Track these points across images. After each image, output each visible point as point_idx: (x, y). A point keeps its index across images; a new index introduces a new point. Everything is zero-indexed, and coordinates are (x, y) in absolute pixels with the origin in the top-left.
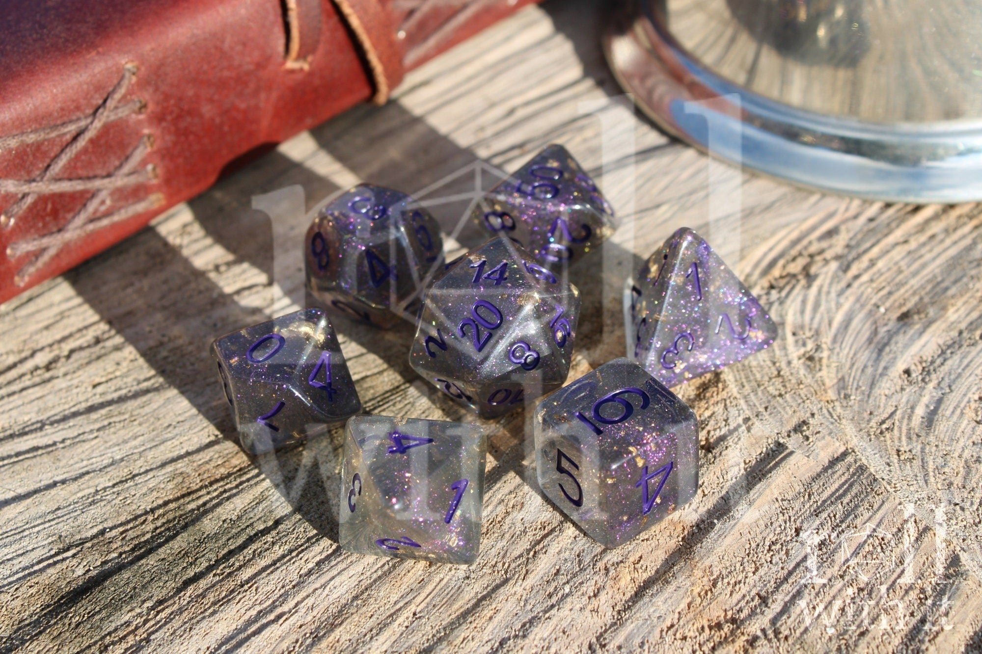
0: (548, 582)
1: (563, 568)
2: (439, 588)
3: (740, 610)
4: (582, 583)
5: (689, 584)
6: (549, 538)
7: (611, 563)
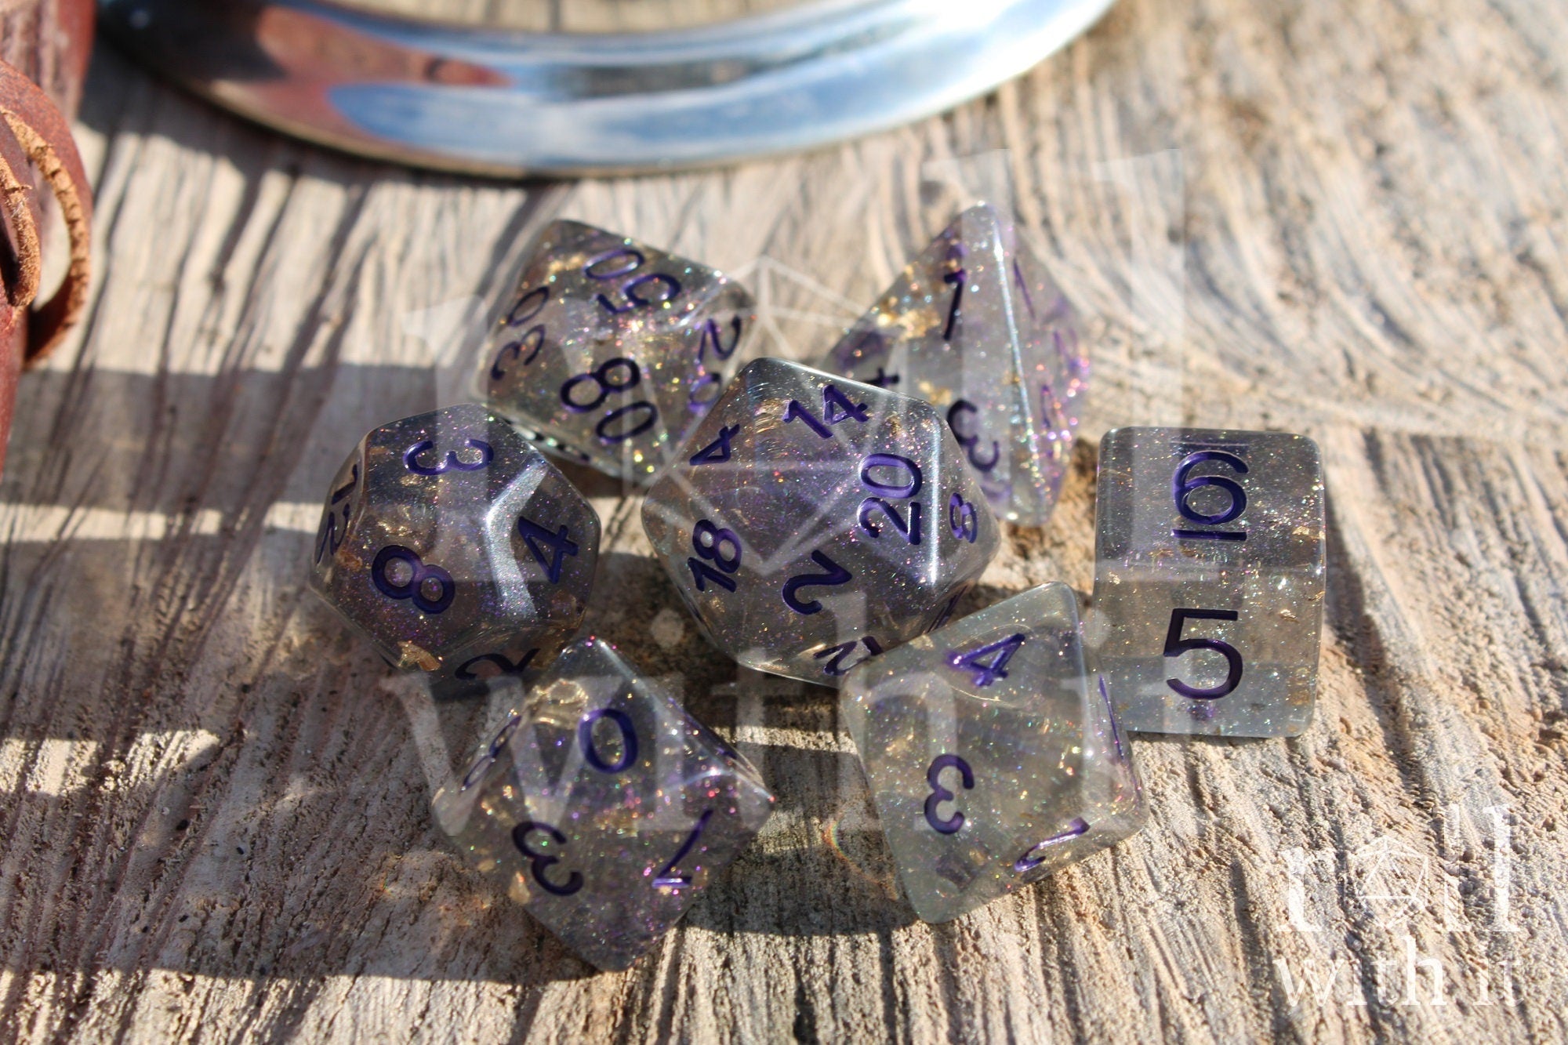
0: (1283, 832)
1: (1275, 804)
2: (1164, 945)
3: (1544, 699)
4: (1330, 803)
5: (1451, 708)
6: (1202, 779)
7: (1323, 753)
